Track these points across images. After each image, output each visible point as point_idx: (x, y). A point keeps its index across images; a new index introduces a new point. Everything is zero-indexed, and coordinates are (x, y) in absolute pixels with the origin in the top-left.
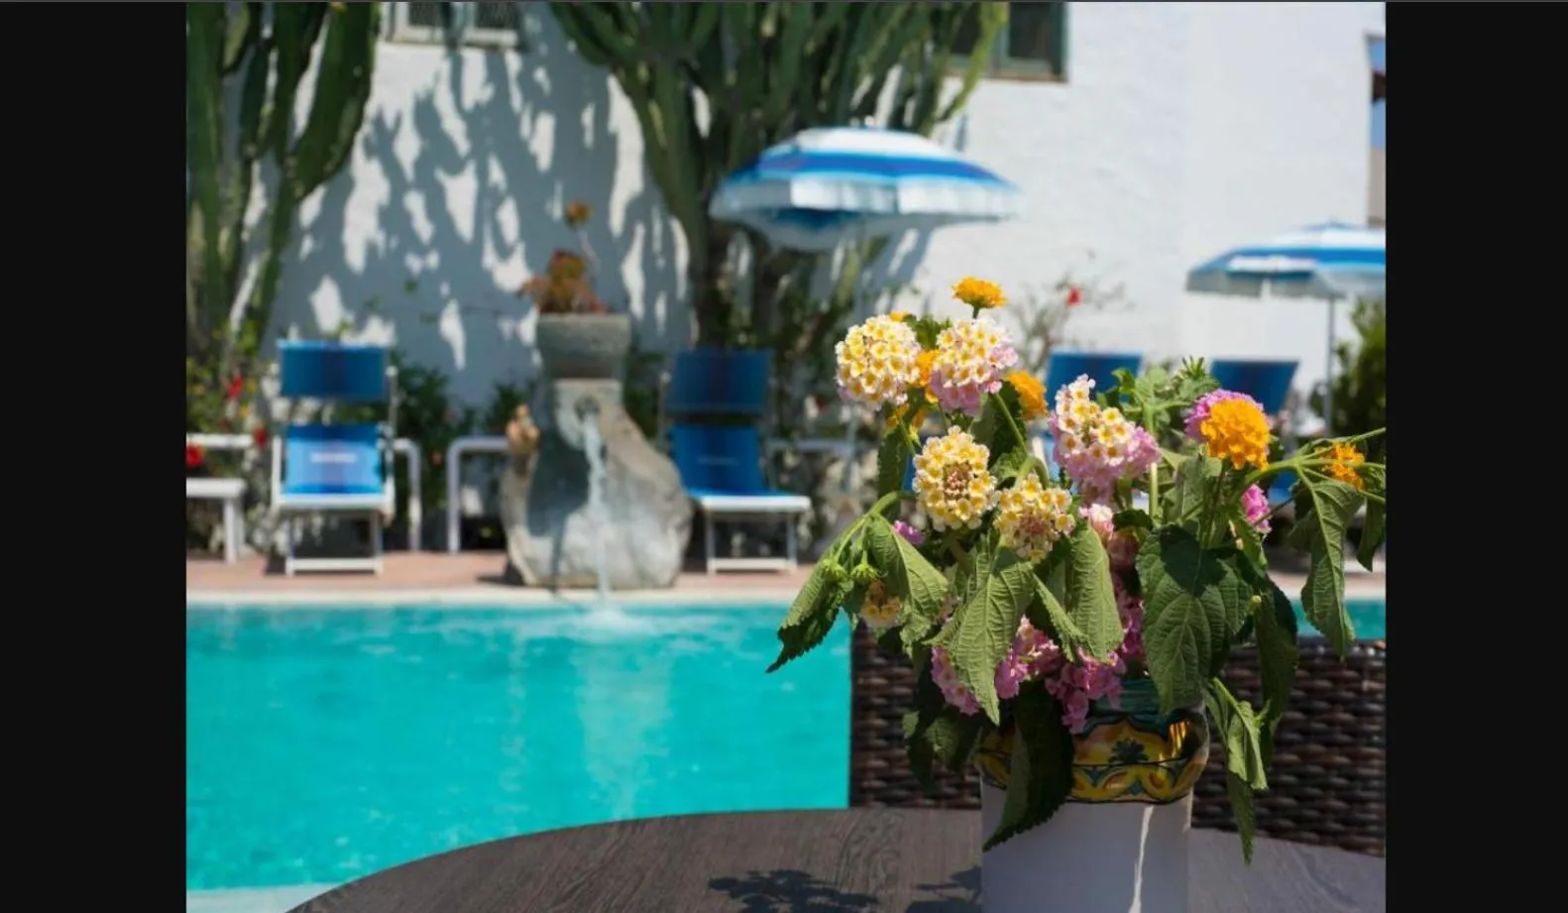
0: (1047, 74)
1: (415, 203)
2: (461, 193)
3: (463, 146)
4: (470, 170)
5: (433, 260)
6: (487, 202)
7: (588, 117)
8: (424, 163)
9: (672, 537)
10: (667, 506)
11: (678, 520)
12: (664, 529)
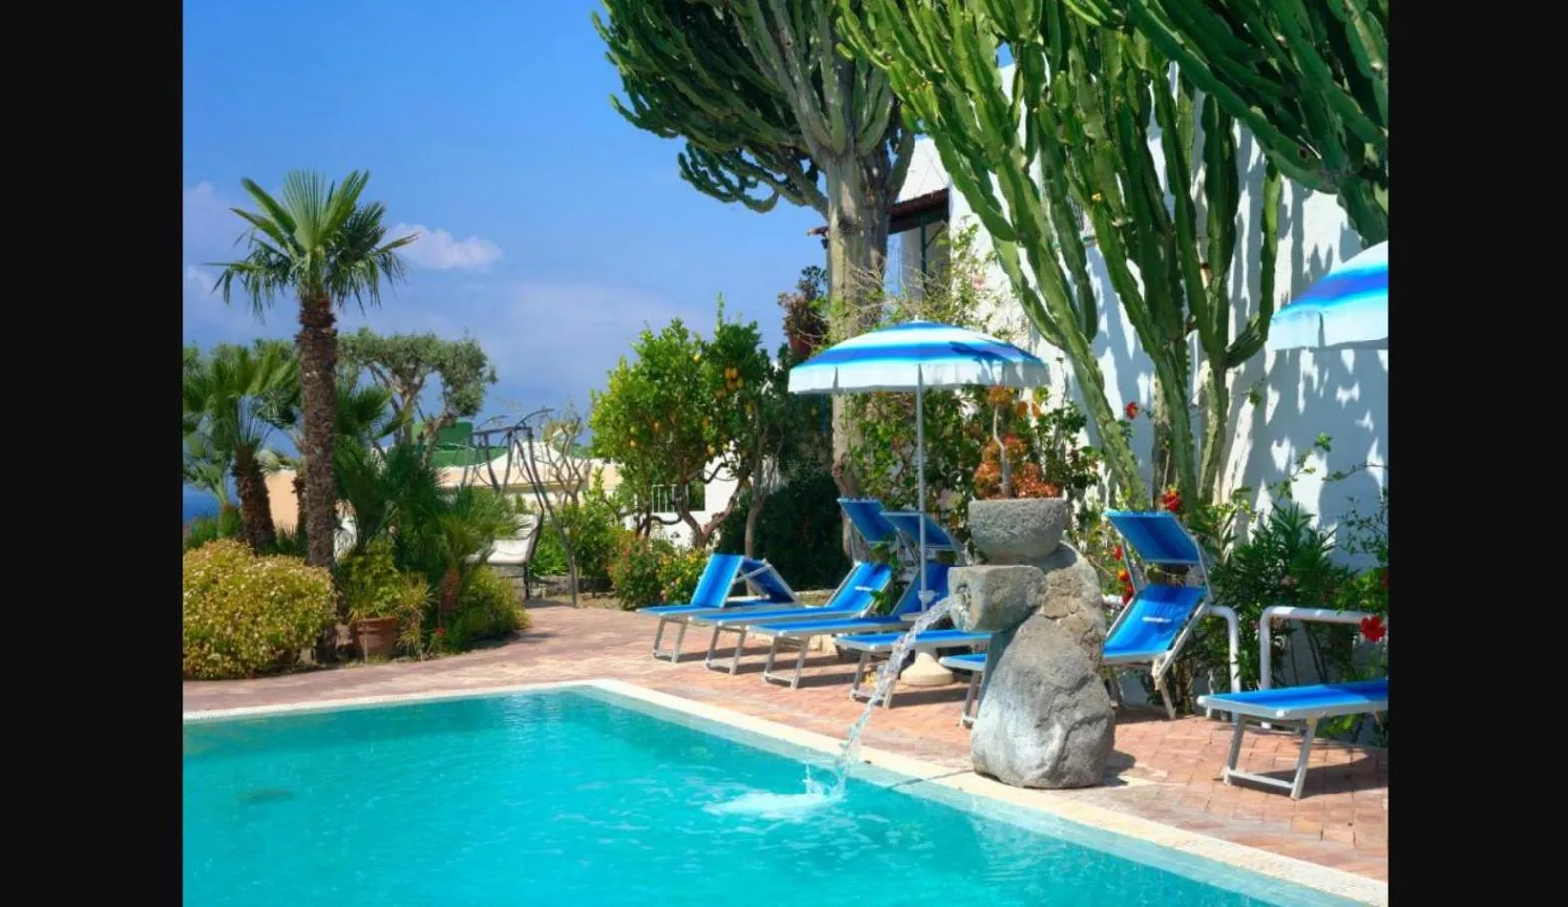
9: (1058, 731)
10: (1061, 699)
11: (1078, 715)
12: (1043, 724)
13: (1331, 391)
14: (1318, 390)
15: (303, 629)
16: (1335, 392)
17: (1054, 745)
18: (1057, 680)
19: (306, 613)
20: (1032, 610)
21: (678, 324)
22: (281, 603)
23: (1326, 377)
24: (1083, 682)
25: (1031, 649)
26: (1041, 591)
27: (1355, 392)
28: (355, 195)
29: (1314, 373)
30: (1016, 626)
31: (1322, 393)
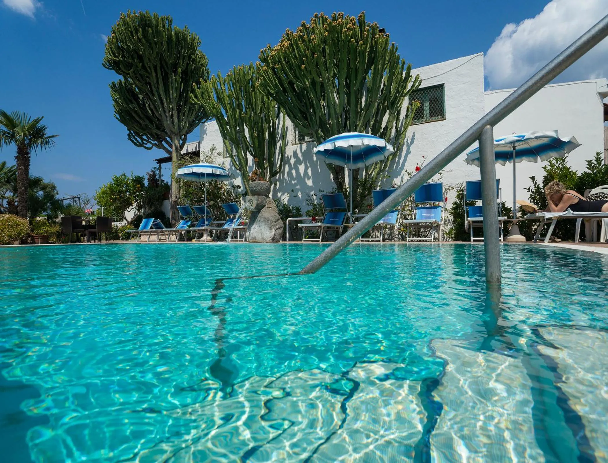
1: (294, 172)
2: (302, 168)
3: (302, 159)
4: (303, 164)
5: (296, 181)
6: (306, 168)
8: (295, 164)
9: (273, 230)
10: (274, 223)
11: (277, 227)
12: (270, 229)
15: (20, 234)
16: (292, 182)
17: (273, 233)
18: (273, 219)
19: (21, 230)
20: (264, 206)
21: (124, 174)
22: (12, 226)
23: (290, 179)
24: (278, 220)
25: (265, 213)
26: (266, 202)
28: (38, 122)
29: (287, 178)
30: (261, 210)
31: (289, 182)
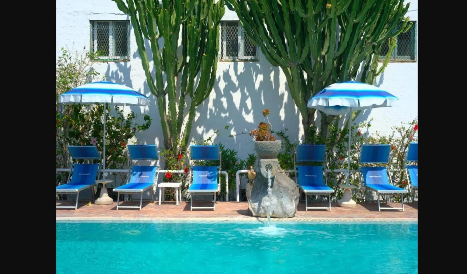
0: (409, 60)
1: (224, 100)
2: (237, 97)
3: (237, 83)
4: (239, 91)
6: (244, 98)
7: (272, 75)
8: (226, 89)
9: (294, 202)
10: (292, 193)
11: (295, 197)
12: (291, 200)
13: (219, 113)
14: (215, 113)
16: (221, 114)
23: (217, 110)
27: (227, 114)
29: (213, 109)
31: (216, 114)
